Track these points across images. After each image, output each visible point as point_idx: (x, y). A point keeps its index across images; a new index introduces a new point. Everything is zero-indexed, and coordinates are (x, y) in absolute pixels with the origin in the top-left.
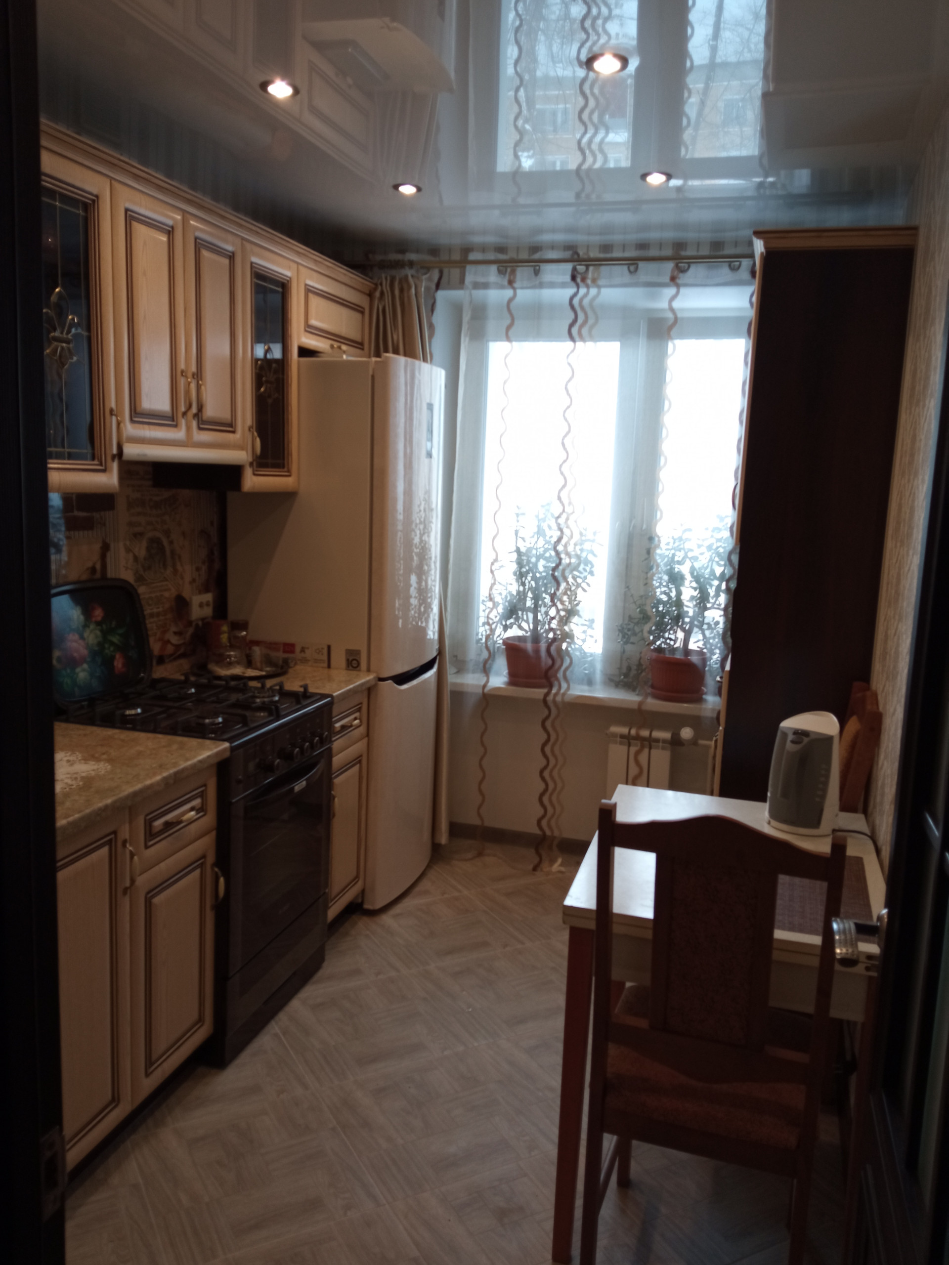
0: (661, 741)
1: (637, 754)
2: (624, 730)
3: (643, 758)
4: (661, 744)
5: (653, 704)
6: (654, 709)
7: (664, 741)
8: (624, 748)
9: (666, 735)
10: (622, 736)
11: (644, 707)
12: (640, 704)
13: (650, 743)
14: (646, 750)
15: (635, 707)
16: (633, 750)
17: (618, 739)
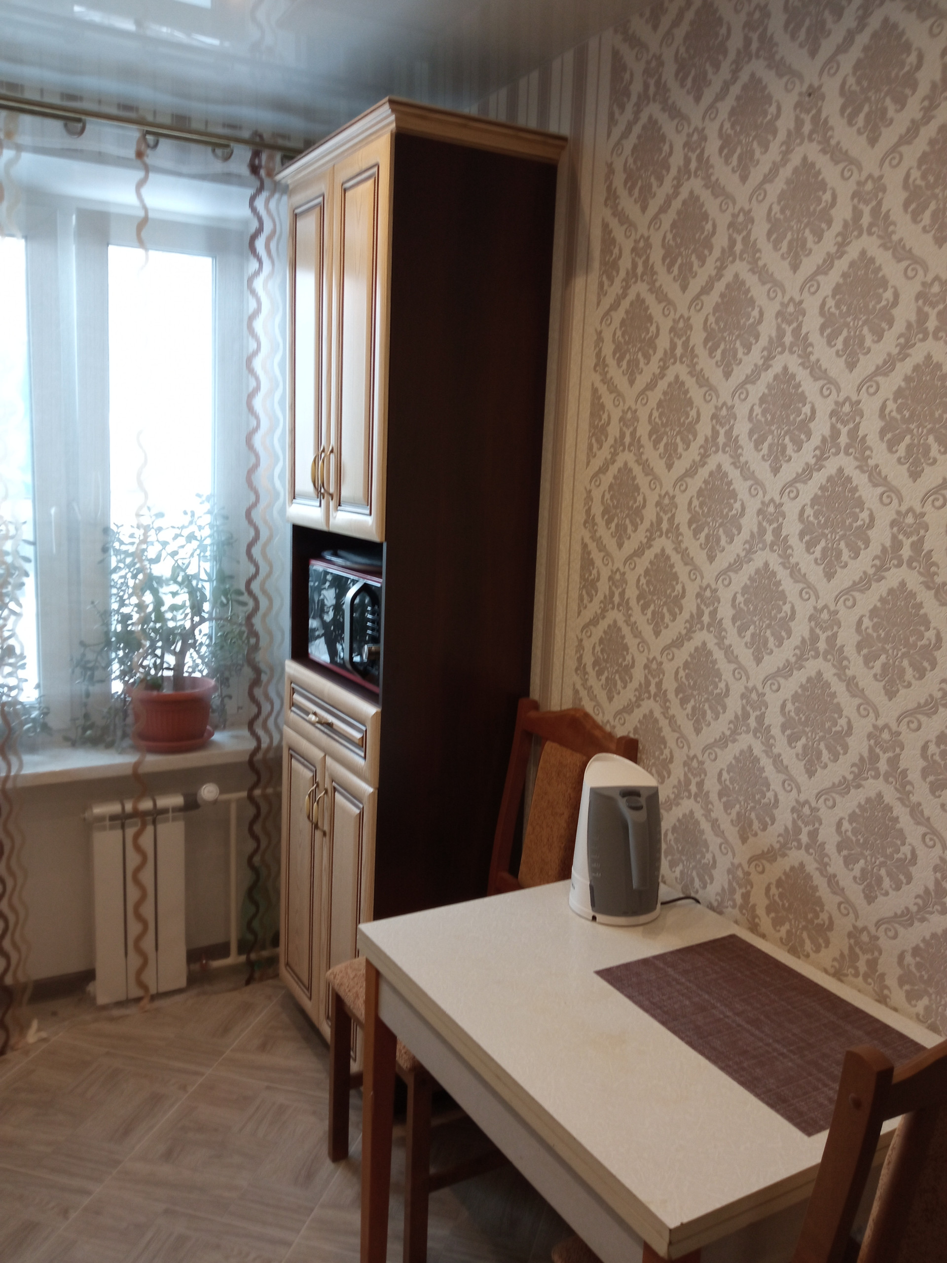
0: (170, 810)
1: (137, 836)
2: (114, 808)
3: (146, 840)
4: (170, 815)
5: (155, 762)
6: (157, 769)
7: (176, 809)
8: (118, 833)
9: (177, 800)
10: (113, 818)
11: (142, 770)
12: (136, 765)
13: (156, 815)
14: (150, 829)
15: (129, 771)
16: (130, 832)
17: (107, 823)
